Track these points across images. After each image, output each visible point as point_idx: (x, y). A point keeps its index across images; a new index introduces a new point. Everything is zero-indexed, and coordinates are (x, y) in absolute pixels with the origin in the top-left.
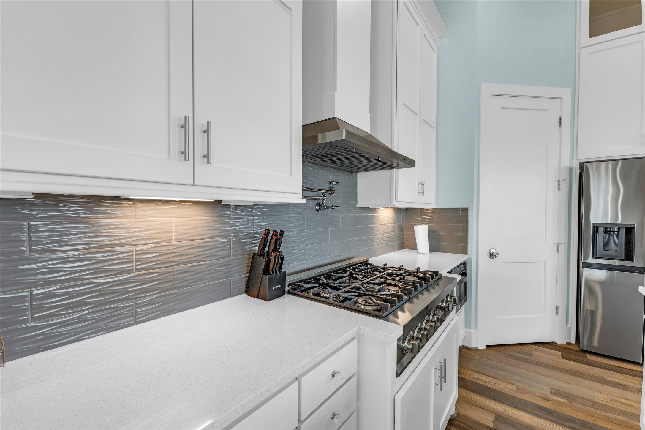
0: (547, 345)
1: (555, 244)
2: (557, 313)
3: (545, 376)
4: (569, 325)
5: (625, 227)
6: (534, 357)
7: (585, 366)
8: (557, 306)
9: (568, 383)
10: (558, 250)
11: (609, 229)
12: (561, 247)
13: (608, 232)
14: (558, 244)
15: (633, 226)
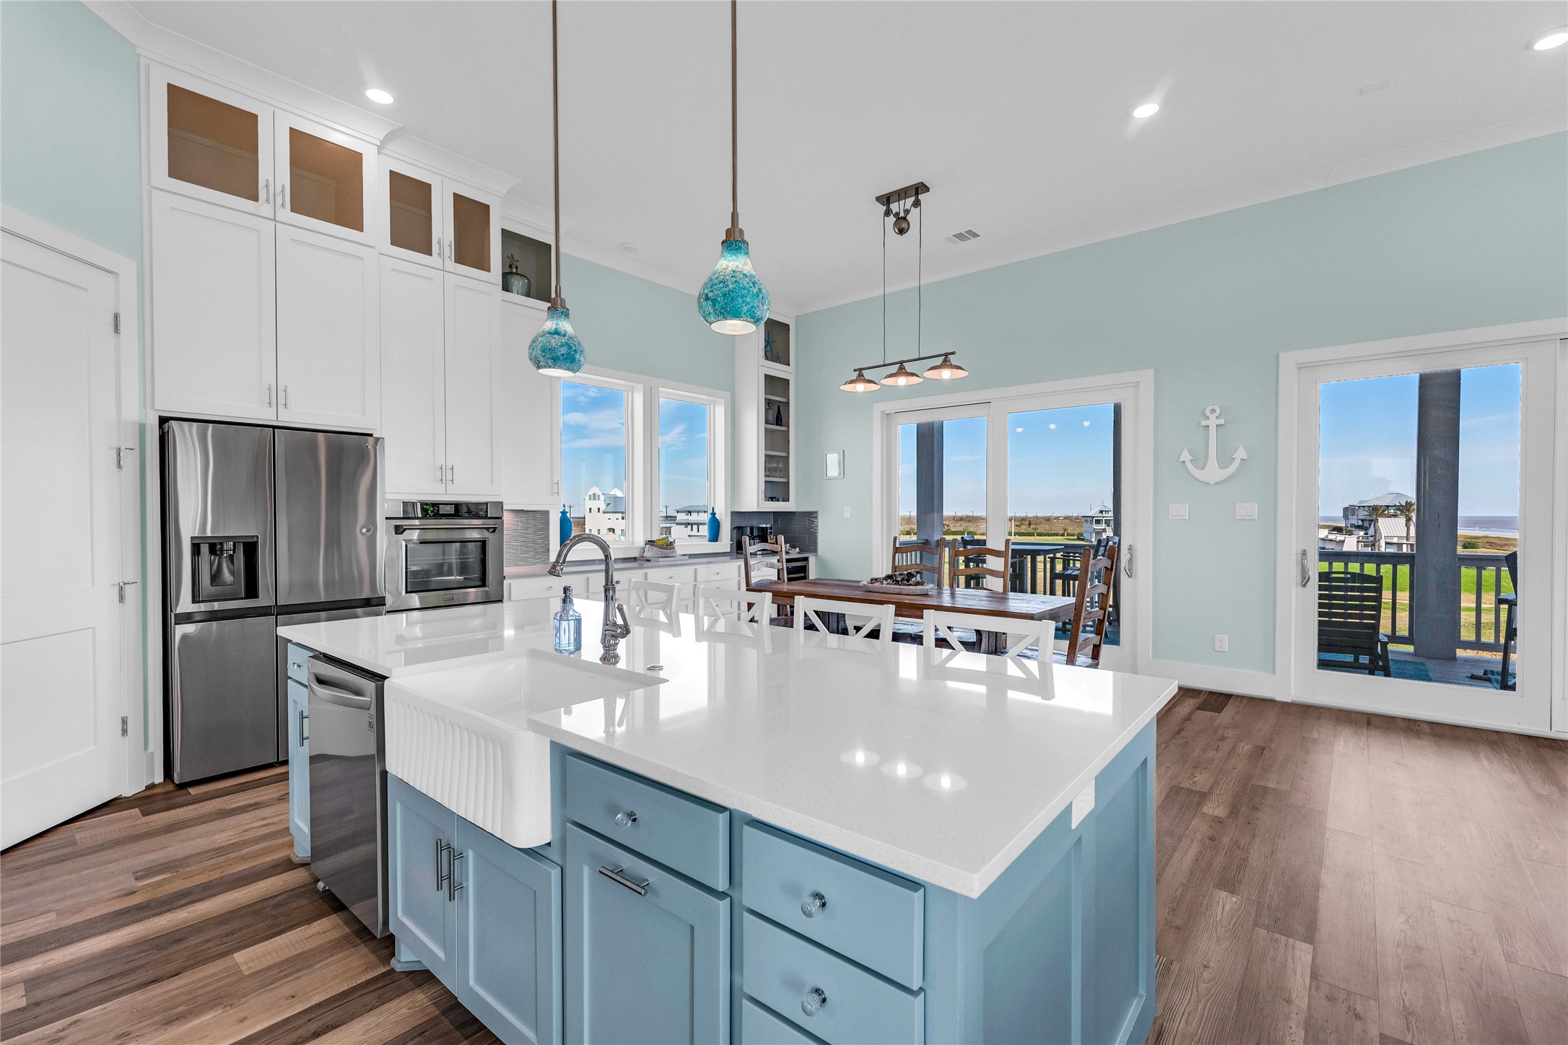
0: (104, 810)
1: (114, 585)
2: (124, 732)
3: (116, 861)
4: (150, 750)
5: (243, 543)
6: (82, 842)
7: (190, 807)
8: (123, 718)
9: (164, 847)
10: (122, 598)
11: (219, 547)
12: (128, 589)
13: (218, 552)
14: (122, 584)
15: (255, 539)
